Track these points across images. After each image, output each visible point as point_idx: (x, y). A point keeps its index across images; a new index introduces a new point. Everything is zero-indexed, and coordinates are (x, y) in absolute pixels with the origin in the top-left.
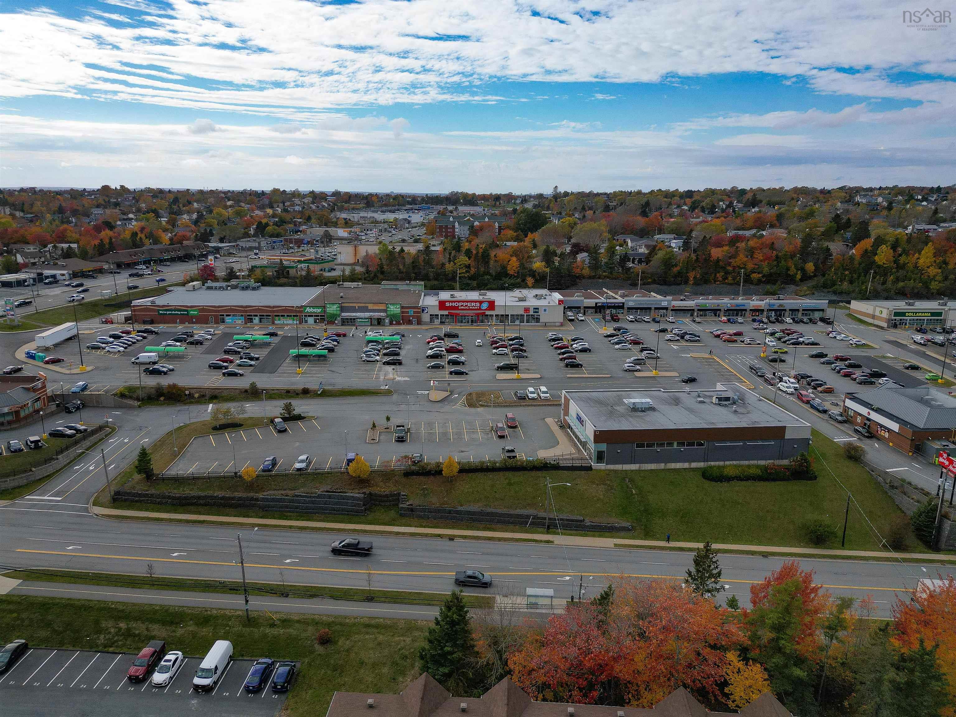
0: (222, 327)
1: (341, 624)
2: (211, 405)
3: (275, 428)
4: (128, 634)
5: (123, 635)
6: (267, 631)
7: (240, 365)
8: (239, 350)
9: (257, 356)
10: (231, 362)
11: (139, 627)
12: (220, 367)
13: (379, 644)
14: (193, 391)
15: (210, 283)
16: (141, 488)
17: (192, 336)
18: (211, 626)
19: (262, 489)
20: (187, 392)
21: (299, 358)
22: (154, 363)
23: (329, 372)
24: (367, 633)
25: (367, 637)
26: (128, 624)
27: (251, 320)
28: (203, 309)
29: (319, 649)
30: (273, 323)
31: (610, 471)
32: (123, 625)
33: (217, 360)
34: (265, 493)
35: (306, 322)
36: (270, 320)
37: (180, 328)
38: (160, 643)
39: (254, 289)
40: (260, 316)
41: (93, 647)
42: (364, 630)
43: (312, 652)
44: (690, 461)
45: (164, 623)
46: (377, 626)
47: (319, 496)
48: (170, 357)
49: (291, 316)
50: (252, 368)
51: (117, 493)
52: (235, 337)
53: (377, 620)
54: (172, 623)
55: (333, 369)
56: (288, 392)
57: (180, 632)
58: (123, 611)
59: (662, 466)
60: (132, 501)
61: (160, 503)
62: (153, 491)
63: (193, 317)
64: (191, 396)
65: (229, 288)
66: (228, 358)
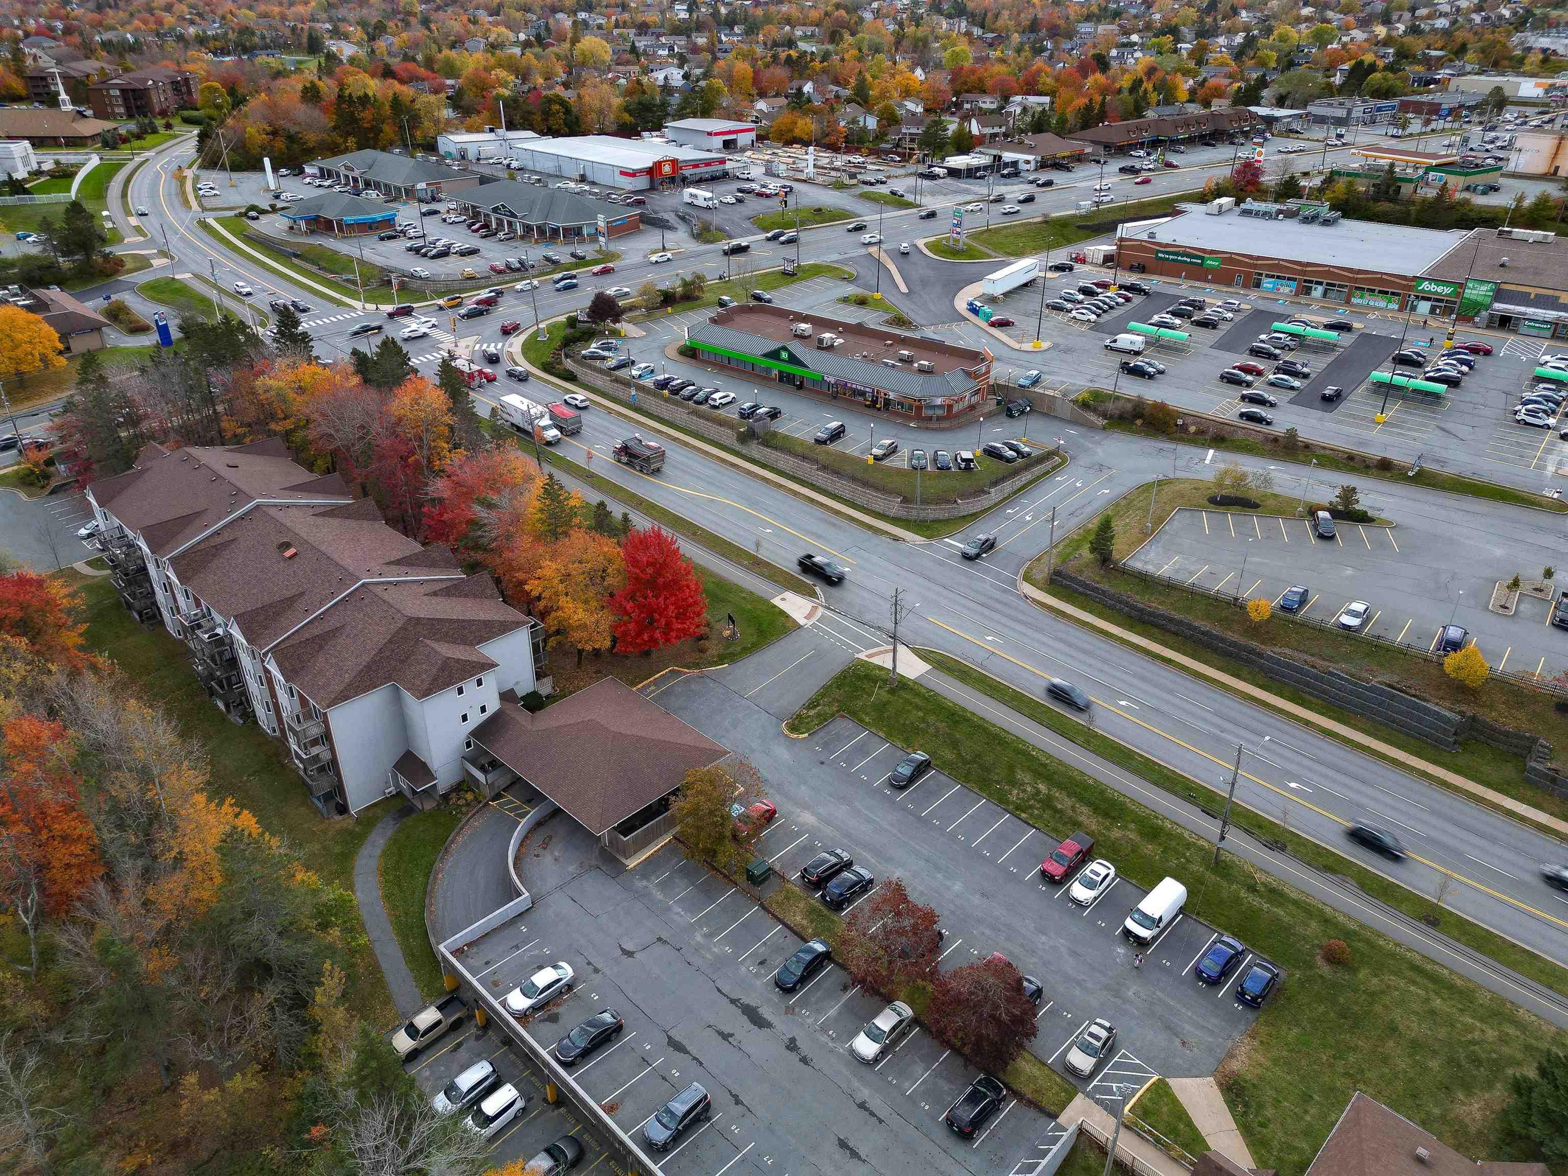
0: (1253, 295)
1: (1368, 942)
2: (1211, 452)
3: (1315, 527)
4: (1048, 803)
5: (1039, 801)
6: (1243, 894)
7: (1272, 384)
8: (1277, 351)
9: (1305, 370)
10: (1259, 373)
11: (1064, 802)
12: (1238, 382)
13: (1433, 1012)
14: (1189, 420)
15: (1250, 204)
16: (1091, 576)
17: (1201, 308)
18: (1160, 844)
19: (1272, 640)
20: (1180, 422)
21: (1386, 390)
22: (1137, 353)
23: (1438, 432)
24: (1414, 983)
25: (1412, 988)
26: (1049, 790)
27: (1308, 291)
28: (1230, 259)
29: (1325, 969)
30: (1348, 302)
32: (1042, 787)
33: (1234, 368)
34: (1277, 649)
35: (1414, 308)
36: (1343, 296)
37: (1184, 289)
38: (1090, 840)
39: (1326, 223)
40: (1328, 284)
41: (1001, 800)
42: (1409, 974)
43: (1310, 966)
45: (1096, 810)
46: (1434, 978)
47: (1372, 689)
48: (1162, 346)
49: (1387, 293)
50: (1293, 394)
51: (1057, 573)
52: (1277, 325)
53: (1437, 967)
54: (1106, 815)
55: (1449, 426)
56: (1351, 458)
57: (1116, 834)
58: (1045, 766)
60: (1076, 591)
61: (1112, 608)
62: (1104, 586)
63: (1210, 270)
64: (1184, 428)
65: (1281, 217)
66: (1255, 367)
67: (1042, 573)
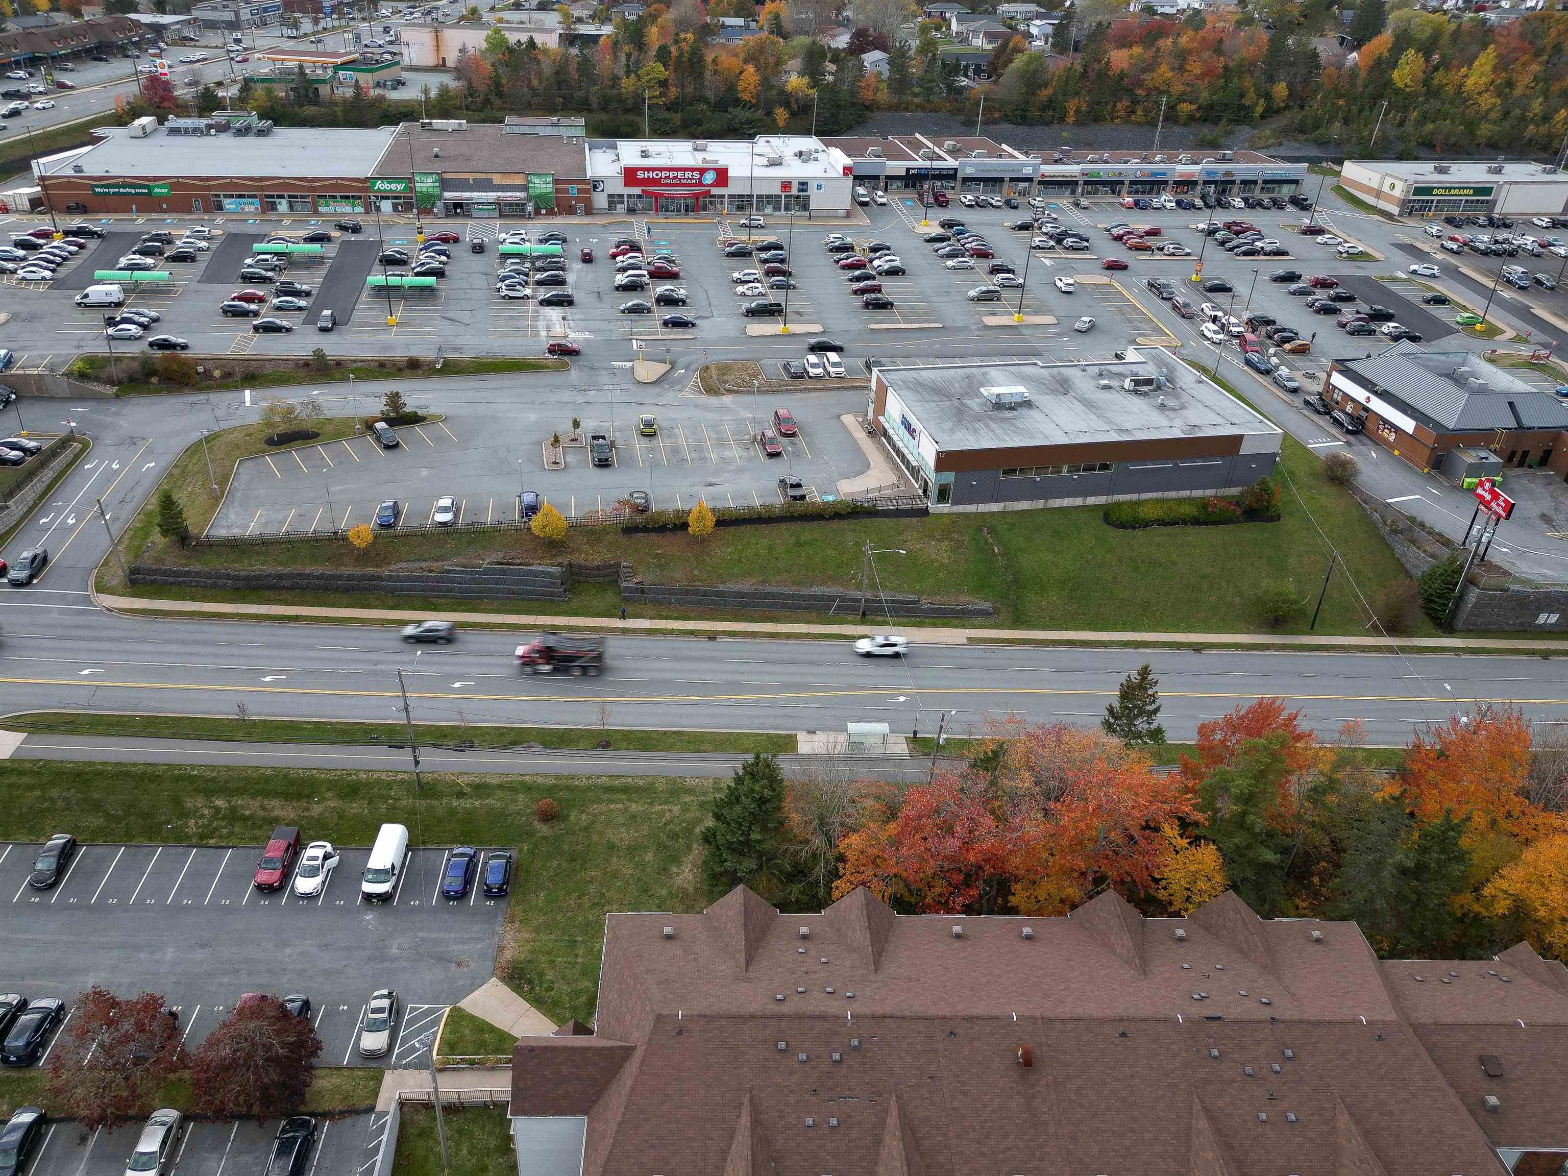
0: (220, 220)
1: (568, 788)
2: (247, 393)
3: (378, 439)
4: (233, 816)
5: (223, 819)
6: (455, 803)
7: (279, 308)
8: (270, 274)
9: (305, 287)
10: (261, 300)
11: (250, 806)
12: (245, 314)
13: (633, 817)
14: (210, 365)
15: (174, 121)
16: (175, 562)
17: (170, 242)
18: (363, 798)
19: (385, 561)
20: (200, 369)
21: (385, 292)
22: (119, 305)
23: (445, 322)
24: (612, 801)
25: (612, 806)
26: (229, 802)
27: (273, 207)
28: (177, 183)
29: (543, 829)
30: (316, 212)
31: (959, 515)
32: (220, 803)
33: (233, 299)
34: (393, 567)
35: (378, 209)
36: (309, 206)
37: (140, 222)
38: (292, 830)
39: (261, 133)
40: (290, 197)
41: (181, 839)
42: (605, 796)
43: (531, 834)
44: (1085, 495)
45: (286, 796)
46: (625, 790)
47: (486, 572)
48: (143, 291)
49: (347, 197)
50: (303, 314)
51: (134, 571)
52: (257, 247)
53: (622, 780)
54: (299, 796)
55: (450, 315)
56: (382, 365)
57: (317, 810)
58: (213, 780)
59: (1040, 504)
60: (165, 583)
61: (214, 586)
62: (196, 567)
63: (161, 199)
64: (207, 375)
65: (213, 131)
66: (254, 294)
67: (117, 576)
